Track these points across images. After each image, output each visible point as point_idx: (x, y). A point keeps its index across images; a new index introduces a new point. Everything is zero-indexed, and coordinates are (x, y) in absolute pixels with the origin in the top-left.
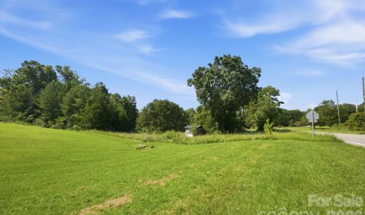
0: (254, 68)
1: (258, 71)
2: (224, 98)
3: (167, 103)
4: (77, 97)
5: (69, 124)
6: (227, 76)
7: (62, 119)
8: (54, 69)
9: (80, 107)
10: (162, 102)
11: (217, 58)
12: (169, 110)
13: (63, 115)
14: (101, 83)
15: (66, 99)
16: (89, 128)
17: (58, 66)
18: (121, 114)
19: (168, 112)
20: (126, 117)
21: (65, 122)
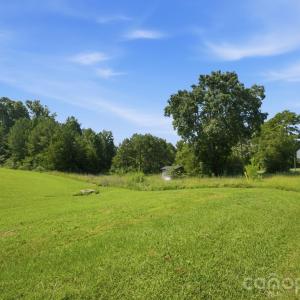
0: (255, 87)
1: (261, 91)
2: (207, 130)
3: (149, 138)
4: (43, 135)
5: (35, 164)
6: (212, 101)
7: (28, 159)
8: (24, 104)
9: (45, 146)
10: (143, 137)
11: (202, 76)
12: (150, 146)
13: (29, 155)
14: (73, 118)
15: (31, 137)
16: (52, 170)
17: (28, 102)
18: (88, 153)
19: (149, 150)
20: (96, 156)
21: (31, 162)
